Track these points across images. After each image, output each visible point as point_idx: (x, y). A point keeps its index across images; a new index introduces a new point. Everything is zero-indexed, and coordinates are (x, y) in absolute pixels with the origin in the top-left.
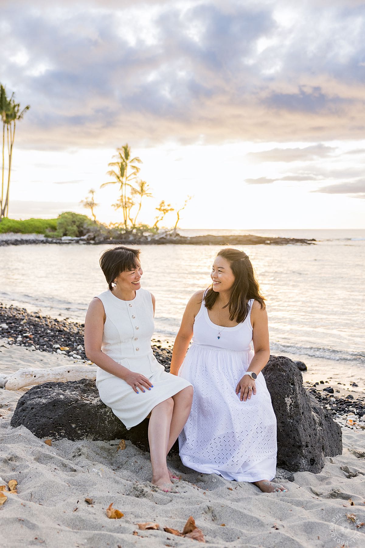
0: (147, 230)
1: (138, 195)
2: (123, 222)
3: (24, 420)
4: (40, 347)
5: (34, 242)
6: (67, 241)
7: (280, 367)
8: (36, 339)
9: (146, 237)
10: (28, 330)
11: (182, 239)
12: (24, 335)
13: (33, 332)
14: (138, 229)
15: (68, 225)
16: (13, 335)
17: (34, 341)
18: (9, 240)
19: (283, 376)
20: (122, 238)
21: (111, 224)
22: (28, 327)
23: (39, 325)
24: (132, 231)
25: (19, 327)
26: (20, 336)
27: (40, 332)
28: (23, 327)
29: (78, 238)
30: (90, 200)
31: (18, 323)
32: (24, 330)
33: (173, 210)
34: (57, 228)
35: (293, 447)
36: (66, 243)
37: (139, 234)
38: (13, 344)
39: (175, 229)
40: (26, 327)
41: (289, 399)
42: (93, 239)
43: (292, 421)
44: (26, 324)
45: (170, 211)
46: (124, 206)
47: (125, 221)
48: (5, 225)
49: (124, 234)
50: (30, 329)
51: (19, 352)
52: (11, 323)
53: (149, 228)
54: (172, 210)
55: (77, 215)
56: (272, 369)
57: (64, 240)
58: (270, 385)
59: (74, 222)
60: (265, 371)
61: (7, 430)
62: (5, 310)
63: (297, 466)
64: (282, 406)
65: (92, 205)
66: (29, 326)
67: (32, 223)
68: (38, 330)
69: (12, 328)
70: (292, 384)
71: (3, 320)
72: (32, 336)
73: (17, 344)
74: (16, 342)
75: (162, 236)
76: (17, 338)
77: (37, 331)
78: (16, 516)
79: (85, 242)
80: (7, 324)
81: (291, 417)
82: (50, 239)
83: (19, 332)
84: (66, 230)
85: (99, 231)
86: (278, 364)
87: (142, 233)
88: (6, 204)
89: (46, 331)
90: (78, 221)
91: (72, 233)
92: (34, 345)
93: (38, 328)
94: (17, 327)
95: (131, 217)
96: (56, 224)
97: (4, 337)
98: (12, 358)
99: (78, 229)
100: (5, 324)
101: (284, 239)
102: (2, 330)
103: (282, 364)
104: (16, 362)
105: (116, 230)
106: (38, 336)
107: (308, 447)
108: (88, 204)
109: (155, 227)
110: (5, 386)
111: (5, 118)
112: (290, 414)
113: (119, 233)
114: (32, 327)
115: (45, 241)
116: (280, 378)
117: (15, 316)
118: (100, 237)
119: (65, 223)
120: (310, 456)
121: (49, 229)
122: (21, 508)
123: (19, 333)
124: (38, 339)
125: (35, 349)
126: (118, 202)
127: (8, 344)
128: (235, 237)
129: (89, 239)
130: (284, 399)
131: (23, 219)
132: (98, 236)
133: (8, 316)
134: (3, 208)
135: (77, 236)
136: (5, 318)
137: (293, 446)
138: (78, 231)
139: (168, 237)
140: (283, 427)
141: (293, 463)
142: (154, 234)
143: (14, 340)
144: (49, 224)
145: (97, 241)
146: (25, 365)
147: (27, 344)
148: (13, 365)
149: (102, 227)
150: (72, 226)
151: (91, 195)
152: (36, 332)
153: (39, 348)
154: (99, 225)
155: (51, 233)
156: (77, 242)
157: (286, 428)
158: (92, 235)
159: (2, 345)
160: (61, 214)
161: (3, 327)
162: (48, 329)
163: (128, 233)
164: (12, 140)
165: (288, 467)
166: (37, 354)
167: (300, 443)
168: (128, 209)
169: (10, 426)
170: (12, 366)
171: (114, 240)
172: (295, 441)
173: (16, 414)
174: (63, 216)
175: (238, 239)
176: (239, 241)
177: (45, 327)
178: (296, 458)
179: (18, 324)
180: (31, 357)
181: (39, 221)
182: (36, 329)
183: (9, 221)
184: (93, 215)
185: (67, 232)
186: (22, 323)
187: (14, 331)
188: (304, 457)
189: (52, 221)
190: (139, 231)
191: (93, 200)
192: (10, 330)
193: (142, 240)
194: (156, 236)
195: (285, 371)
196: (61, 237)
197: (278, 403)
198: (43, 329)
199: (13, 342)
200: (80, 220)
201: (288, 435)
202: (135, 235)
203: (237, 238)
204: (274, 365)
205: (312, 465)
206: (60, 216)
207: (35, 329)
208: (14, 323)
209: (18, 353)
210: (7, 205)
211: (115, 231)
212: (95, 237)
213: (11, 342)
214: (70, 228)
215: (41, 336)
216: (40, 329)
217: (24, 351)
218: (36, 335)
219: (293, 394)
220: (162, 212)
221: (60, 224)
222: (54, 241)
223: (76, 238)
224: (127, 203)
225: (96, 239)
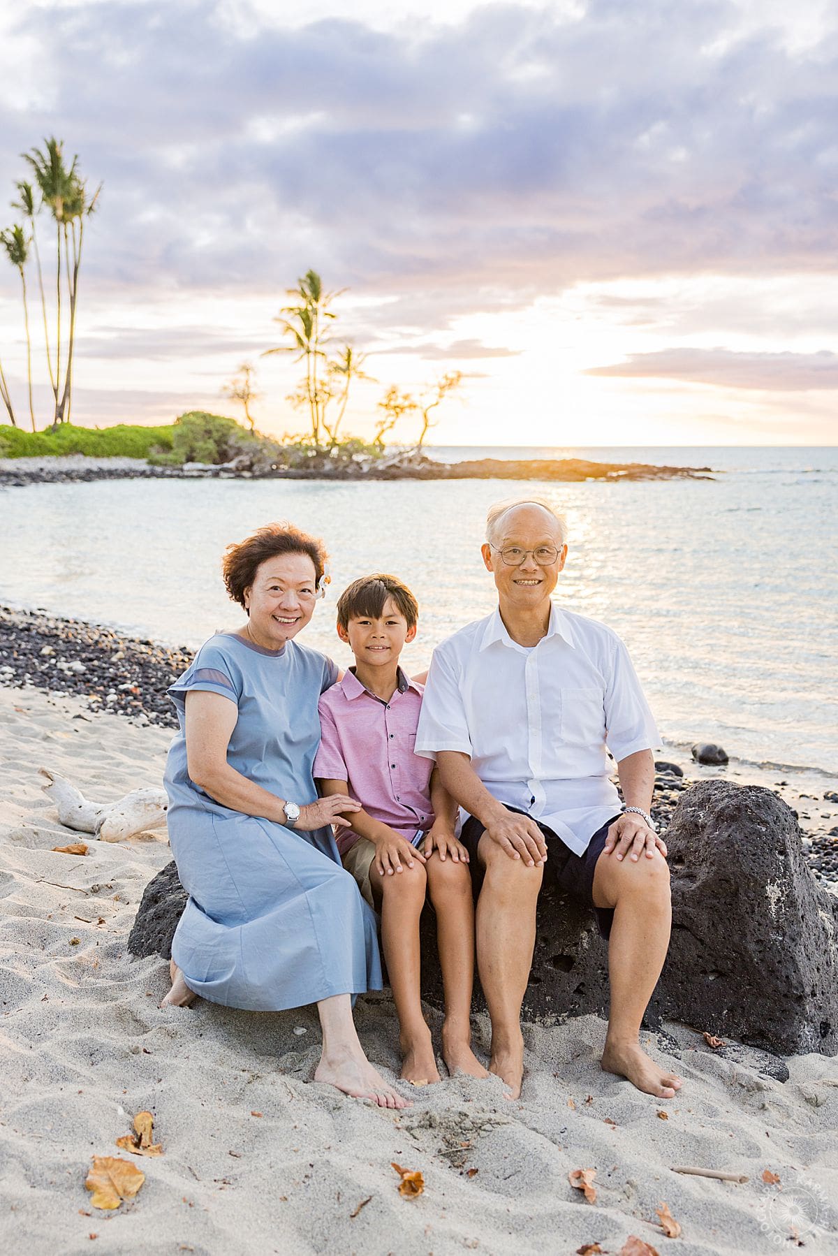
0: (361, 449)
1: (342, 377)
2: (311, 432)
3: (160, 940)
4: (158, 716)
5: (127, 474)
6: (195, 473)
7: (752, 812)
8: (148, 697)
9: (358, 464)
10: (129, 676)
11: (435, 468)
12: (122, 687)
13: (140, 680)
14: (343, 449)
15: (196, 440)
16: (98, 688)
17: (145, 703)
18: (73, 471)
19: (759, 834)
20: (308, 467)
21: (286, 436)
22: (129, 668)
23: (151, 665)
24: (329, 451)
25: (108, 668)
26: (113, 690)
27: (153, 680)
28: (118, 669)
29: (218, 467)
30: (241, 387)
31: (106, 659)
32: (120, 676)
33: (415, 406)
34: (174, 445)
35: (783, 999)
36: (192, 477)
37: (345, 458)
38: (100, 710)
39: (419, 447)
40: (123, 669)
41: (776, 887)
42: (250, 468)
43: (781, 938)
44: (123, 661)
45: (407, 411)
46: (313, 399)
47: (316, 430)
48: (64, 438)
49: (313, 457)
50: (134, 673)
51: (114, 730)
52: (91, 660)
53: (365, 445)
54: (413, 406)
55: (214, 418)
56: (733, 818)
57: (188, 471)
58: (730, 856)
59: (209, 432)
60: (717, 820)
61: (121, 964)
62: (75, 626)
63: (793, 1042)
64: (759, 903)
65: (246, 398)
66: (131, 666)
67: (121, 434)
68: (150, 675)
69: (94, 671)
70: (781, 853)
71: (73, 652)
72: (139, 690)
73: (107, 710)
74: (104, 706)
75: (391, 463)
76: (106, 695)
77: (147, 677)
78: (174, 1238)
79: (232, 475)
80: (83, 661)
81: (778, 928)
82: (159, 469)
83: (108, 679)
84: (192, 450)
85: (261, 451)
86: (747, 806)
87: (350, 456)
88: (67, 394)
89: (167, 678)
90: (217, 431)
91: (203, 457)
92: (145, 711)
93: (150, 671)
94: (104, 668)
95: (327, 423)
96: (171, 437)
97: (79, 693)
98: (104, 749)
99: (217, 448)
100: (79, 662)
101: (645, 469)
102: (74, 676)
103: (758, 806)
104: (112, 758)
105: (297, 448)
106: (151, 690)
107: (815, 995)
108: (238, 395)
109: (377, 443)
110: (99, 831)
111: (60, 212)
112: (778, 921)
113: (301, 454)
114: (138, 670)
115: (148, 473)
116: (754, 840)
117: (97, 642)
118: (263, 465)
119: (191, 435)
120: (819, 1018)
121: (157, 446)
122: (184, 1212)
123: (111, 684)
124: (152, 696)
125: (148, 723)
126: (302, 392)
127: (89, 711)
128: (543, 464)
129: (240, 469)
130: (763, 887)
131: (103, 427)
132: (259, 461)
133: (83, 642)
134: (60, 402)
135: (215, 463)
136: (78, 648)
137: (785, 996)
138: (218, 452)
139: (405, 464)
140: (760, 952)
141: (784, 1036)
142: (376, 458)
143: (100, 700)
144: (155, 437)
145: (257, 473)
146: (132, 766)
147: (129, 710)
148: (107, 767)
149: (266, 442)
150: (205, 442)
151: (242, 377)
152: (146, 680)
153: (156, 719)
154: (261, 437)
155: (161, 457)
156: (216, 475)
157: (767, 954)
158: (246, 460)
159: (77, 714)
160: (181, 415)
161: (74, 668)
162: (172, 672)
163: (322, 455)
164: (77, 258)
165: (772, 1045)
166: (154, 734)
167: (800, 990)
168: (320, 406)
169: (126, 953)
170: (105, 771)
171: (293, 470)
172: (790, 985)
173: (140, 924)
174: (186, 419)
175: (551, 469)
176: (553, 472)
177: (165, 669)
178: (791, 1025)
179: (105, 663)
180: (141, 742)
181: (136, 430)
182: (146, 674)
183: (74, 430)
184: (249, 418)
185: (194, 454)
186: (114, 659)
187: (99, 678)
188: (807, 1021)
189: (163, 431)
190: (345, 453)
191: (248, 387)
192: (89, 676)
193: (350, 470)
194: (379, 462)
195: (765, 823)
196: (182, 463)
197: (748, 897)
198: (160, 674)
199: (99, 704)
200: (221, 429)
201: (773, 971)
202: (336, 461)
203: (547, 467)
204: (738, 809)
205: (824, 1036)
206: (178, 419)
207: (144, 672)
208: (98, 659)
209: (113, 734)
210: (69, 395)
211: (294, 452)
212: (252, 465)
213: (94, 706)
214: (200, 444)
215: (157, 691)
216: (155, 673)
217: (125, 727)
218: (146, 686)
219: (784, 875)
220: (392, 412)
221: (180, 436)
222: (168, 472)
223: (213, 467)
224: (318, 393)
225: (255, 468)
